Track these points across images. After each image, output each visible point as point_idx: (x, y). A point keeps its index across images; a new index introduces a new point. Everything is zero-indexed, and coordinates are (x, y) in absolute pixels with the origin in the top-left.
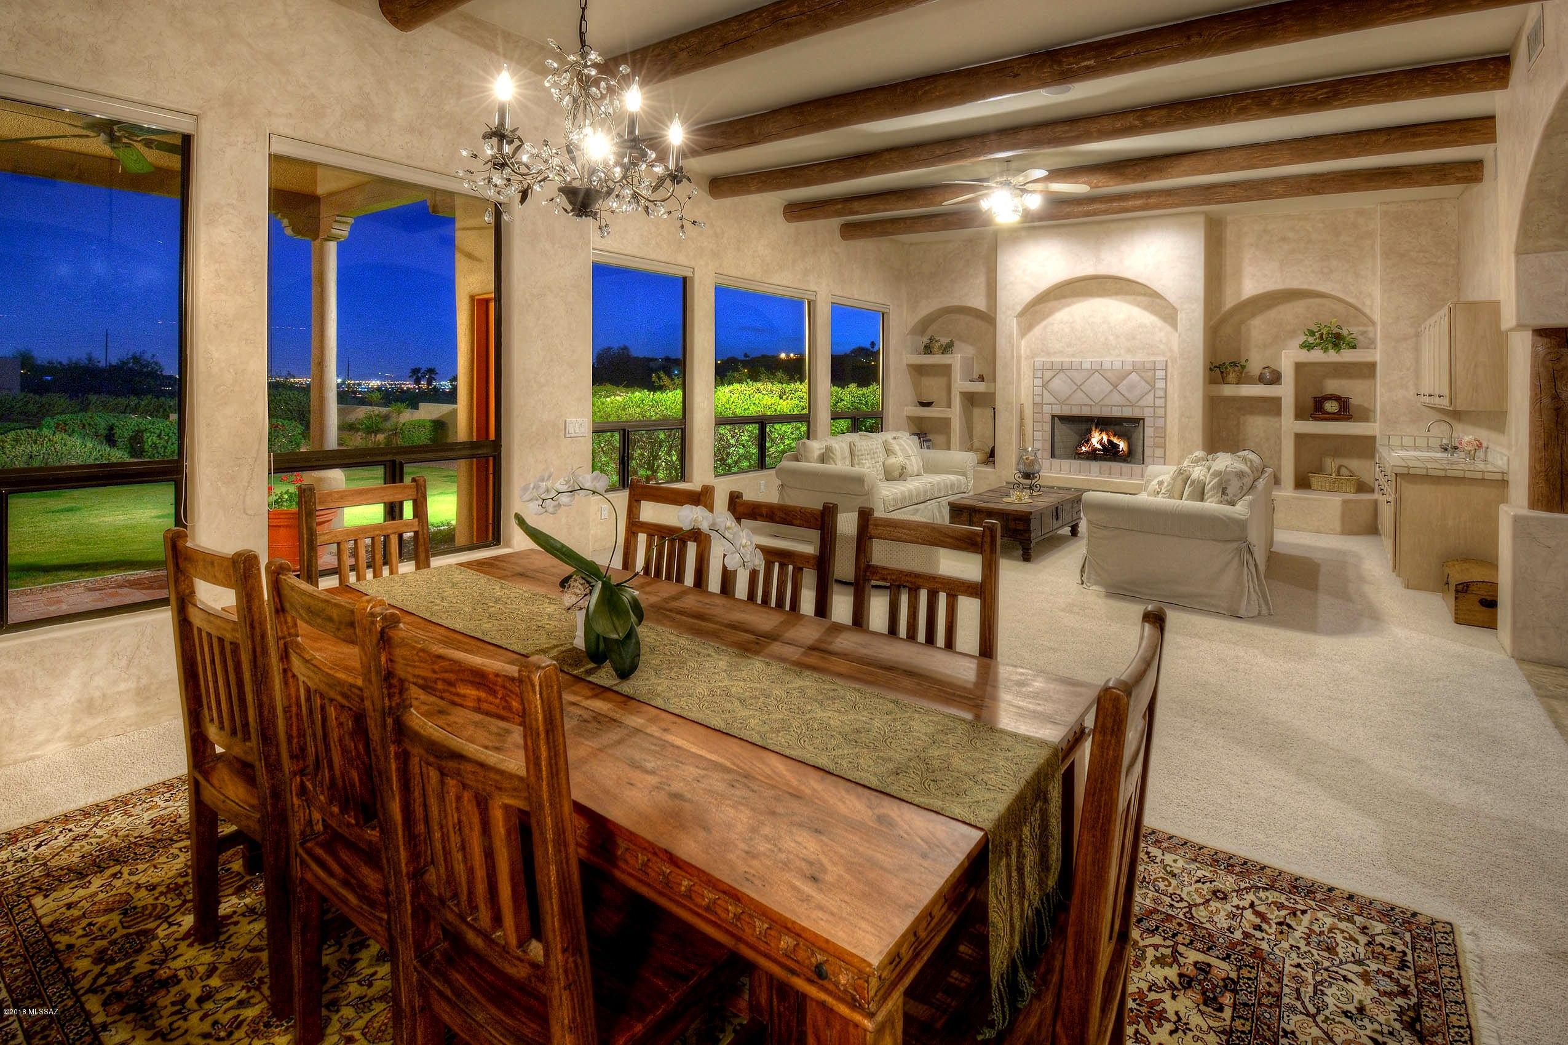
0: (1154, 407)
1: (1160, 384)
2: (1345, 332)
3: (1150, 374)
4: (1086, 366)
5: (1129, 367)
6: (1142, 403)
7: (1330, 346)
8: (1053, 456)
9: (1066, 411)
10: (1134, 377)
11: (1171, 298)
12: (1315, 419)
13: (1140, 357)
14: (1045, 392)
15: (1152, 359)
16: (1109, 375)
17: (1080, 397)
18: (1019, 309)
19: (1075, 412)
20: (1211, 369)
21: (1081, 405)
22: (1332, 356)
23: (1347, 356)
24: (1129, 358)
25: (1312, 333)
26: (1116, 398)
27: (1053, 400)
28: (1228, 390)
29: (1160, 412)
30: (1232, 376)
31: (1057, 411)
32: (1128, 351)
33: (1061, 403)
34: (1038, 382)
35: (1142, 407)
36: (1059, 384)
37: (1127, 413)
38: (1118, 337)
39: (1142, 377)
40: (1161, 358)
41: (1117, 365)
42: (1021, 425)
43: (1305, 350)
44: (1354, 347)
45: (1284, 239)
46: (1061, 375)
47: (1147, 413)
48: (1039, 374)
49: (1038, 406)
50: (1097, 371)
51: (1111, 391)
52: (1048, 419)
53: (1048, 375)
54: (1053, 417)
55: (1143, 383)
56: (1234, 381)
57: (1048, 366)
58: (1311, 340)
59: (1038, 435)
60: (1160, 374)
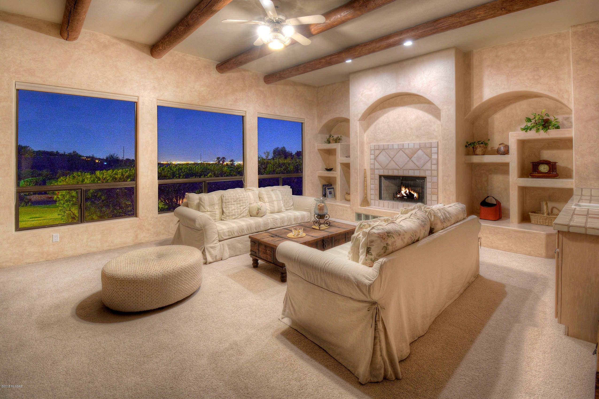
0: (431, 170)
1: (434, 156)
2: (551, 118)
3: (429, 150)
4: (396, 147)
5: (417, 147)
6: (424, 168)
7: (541, 127)
8: (380, 198)
9: (386, 173)
10: (420, 152)
11: (436, 102)
12: (533, 177)
13: (423, 141)
14: (376, 162)
15: (430, 141)
16: (407, 151)
17: (392, 165)
18: (360, 116)
19: (390, 173)
20: (466, 146)
21: (393, 169)
22: (542, 135)
23: (553, 134)
24: (417, 141)
25: (529, 120)
26: (411, 165)
27: (379, 167)
28: (476, 159)
29: (435, 173)
30: (479, 150)
31: (382, 173)
32: (417, 137)
33: (384, 168)
34: (372, 157)
35: (425, 171)
36: (382, 158)
37: (417, 174)
38: (411, 129)
39: (424, 152)
40: (435, 141)
41: (411, 146)
42: (365, 181)
43: (524, 131)
44: (558, 128)
45: (509, 60)
46: (383, 153)
47: (427, 174)
48: (373, 152)
49: (373, 170)
50: (401, 149)
51: (408, 161)
52: (377, 177)
53: (377, 152)
54: (380, 176)
55: (425, 156)
56: (480, 153)
57: (377, 147)
58: (529, 124)
59: (373, 186)
60: (434, 150)
